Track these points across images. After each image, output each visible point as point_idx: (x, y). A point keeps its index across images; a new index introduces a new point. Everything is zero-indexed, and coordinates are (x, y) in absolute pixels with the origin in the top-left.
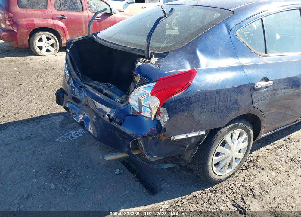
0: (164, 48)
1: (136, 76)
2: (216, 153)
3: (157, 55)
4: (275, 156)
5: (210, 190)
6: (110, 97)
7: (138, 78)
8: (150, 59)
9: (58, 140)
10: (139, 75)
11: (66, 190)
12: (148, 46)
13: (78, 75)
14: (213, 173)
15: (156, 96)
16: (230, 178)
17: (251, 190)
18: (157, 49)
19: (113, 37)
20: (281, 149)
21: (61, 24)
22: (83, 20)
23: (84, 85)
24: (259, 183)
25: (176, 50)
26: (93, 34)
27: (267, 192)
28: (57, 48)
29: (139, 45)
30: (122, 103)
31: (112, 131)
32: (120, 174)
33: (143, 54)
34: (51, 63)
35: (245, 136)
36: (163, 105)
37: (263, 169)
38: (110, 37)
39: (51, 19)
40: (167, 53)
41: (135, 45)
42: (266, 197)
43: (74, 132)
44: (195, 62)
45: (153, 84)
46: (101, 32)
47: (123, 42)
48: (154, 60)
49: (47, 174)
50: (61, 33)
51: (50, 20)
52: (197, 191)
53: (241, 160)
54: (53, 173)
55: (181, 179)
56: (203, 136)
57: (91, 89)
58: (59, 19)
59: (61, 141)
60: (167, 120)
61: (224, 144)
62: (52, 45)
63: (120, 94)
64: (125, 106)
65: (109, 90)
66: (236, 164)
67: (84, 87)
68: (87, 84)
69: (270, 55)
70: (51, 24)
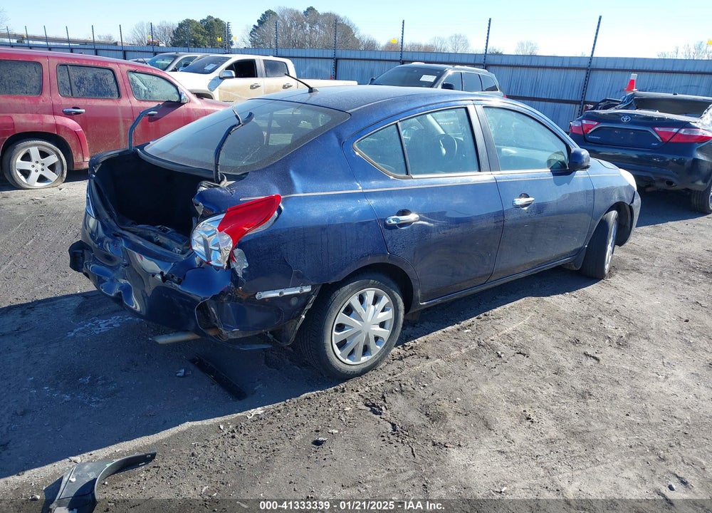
0: (243, 167)
1: (198, 205)
2: (337, 325)
3: (230, 178)
4: (454, 340)
5: (335, 389)
6: (165, 247)
7: (200, 209)
8: (219, 183)
9: (72, 334)
10: (200, 204)
11: (90, 402)
12: (217, 165)
13: (111, 216)
14: (337, 360)
15: (228, 232)
16: (370, 372)
17: (400, 385)
18: (233, 168)
19: (170, 153)
20: (466, 331)
21: (70, 123)
22: (120, 114)
23: (121, 231)
24: (415, 376)
25: (259, 171)
26: (138, 147)
27: (424, 386)
28: (62, 173)
29: (207, 164)
30: (183, 253)
31: (167, 297)
32: (185, 376)
33: (210, 176)
34: (49, 203)
35: (385, 300)
36: (237, 245)
37: (428, 358)
38: (165, 153)
39: (50, 114)
40: (247, 174)
41: (202, 163)
42: (421, 393)
43: (104, 321)
44: (288, 186)
45: (222, 216)
46: (151, 143)
47: (184, 159)
48: (225, 183)
49: (56, 383)
50: (71, 142)
51: (48, 116)
52: (313, 391)
53: (386, 339)
54: (66, 381)
55: (288, 378)
56: (308, 295)
57: (132, 237)
58: (68, 115)
59: (80, 335)
60: (245, 267)
61: (349, 310)
62: (52, 168)
63: (180, 240)
64: (189, 255)
65: (165, 236)
66: (378, 347)
67: (122, 235)
68: (128, 230)
69: (414, 176)
70: (51, 124)
